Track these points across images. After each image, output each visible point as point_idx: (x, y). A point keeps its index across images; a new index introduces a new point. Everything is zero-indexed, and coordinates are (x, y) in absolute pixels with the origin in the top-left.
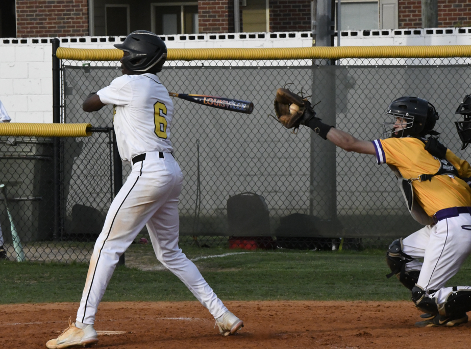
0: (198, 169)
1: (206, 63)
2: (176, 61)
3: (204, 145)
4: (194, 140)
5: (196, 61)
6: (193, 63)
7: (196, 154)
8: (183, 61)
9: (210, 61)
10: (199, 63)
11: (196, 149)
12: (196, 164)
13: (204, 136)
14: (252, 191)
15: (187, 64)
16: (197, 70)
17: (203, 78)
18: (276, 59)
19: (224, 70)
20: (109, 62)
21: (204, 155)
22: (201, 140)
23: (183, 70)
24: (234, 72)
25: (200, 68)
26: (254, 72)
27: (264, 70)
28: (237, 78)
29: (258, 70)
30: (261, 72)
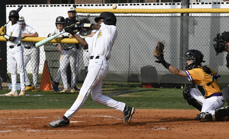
0: (130, 56)
1: (133, 15)
2: (121, 14)
3: (132, 47)
4: (128, 45)
5: (129, 14)
7: (129, 50)
8: (124, 14)
11: (129, 48)
12: (129, 54)
13: (132, 43)
14: (150, 65)
16: (129, 17)
17: (132, 21)
18: (160, 13)
19: (140, 18)
20: (95, 14)
21: (132, 50)
22: (131, 45)
23: (124, 17)
24: (144, 18)
25: (130, 16)
26: (152, 18)
27: (156, 18)
28: (145, 21)
29: (153, 18)
30: (154, 19)
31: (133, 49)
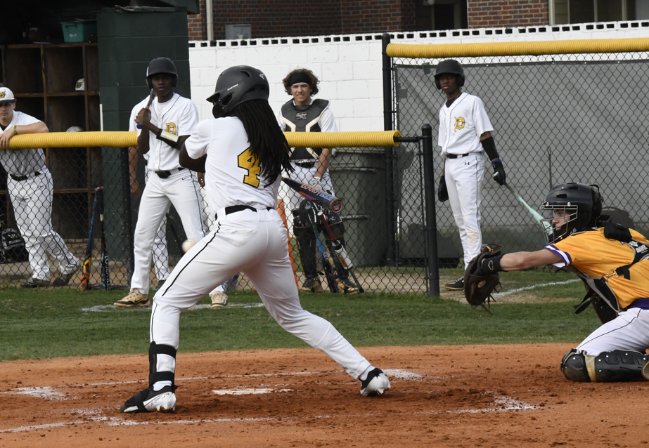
0: (550, 181)
1: (557, 58)
2: (523, 57)
3: (556, 153)
4: (544, 148)
5: (545, 56)
6: (541, 59)
7: (548, 164)
8: (531, 56)
9: (561, 55)
10: (549, 58)
11: (547, 159)
12: (548, 175)
13: (556, 142)
14: (612, 206)
15: (534, 59)
16: (546, 66)
18: (637, 50)
19: (577, 66)
21: (556, 164)
22: (553, 148)
23: (531, 67)
24: (589, 68)
25: (550, 63)
26: (613, 67)
27: (624, 65)
28: (593, 74)
29: (616, 65)
30: (620, 67)
31: (560, 159)
